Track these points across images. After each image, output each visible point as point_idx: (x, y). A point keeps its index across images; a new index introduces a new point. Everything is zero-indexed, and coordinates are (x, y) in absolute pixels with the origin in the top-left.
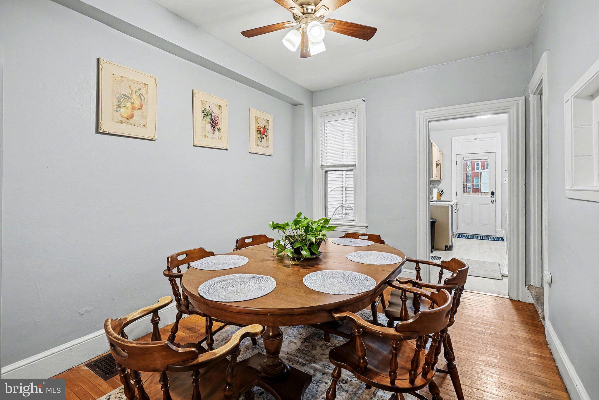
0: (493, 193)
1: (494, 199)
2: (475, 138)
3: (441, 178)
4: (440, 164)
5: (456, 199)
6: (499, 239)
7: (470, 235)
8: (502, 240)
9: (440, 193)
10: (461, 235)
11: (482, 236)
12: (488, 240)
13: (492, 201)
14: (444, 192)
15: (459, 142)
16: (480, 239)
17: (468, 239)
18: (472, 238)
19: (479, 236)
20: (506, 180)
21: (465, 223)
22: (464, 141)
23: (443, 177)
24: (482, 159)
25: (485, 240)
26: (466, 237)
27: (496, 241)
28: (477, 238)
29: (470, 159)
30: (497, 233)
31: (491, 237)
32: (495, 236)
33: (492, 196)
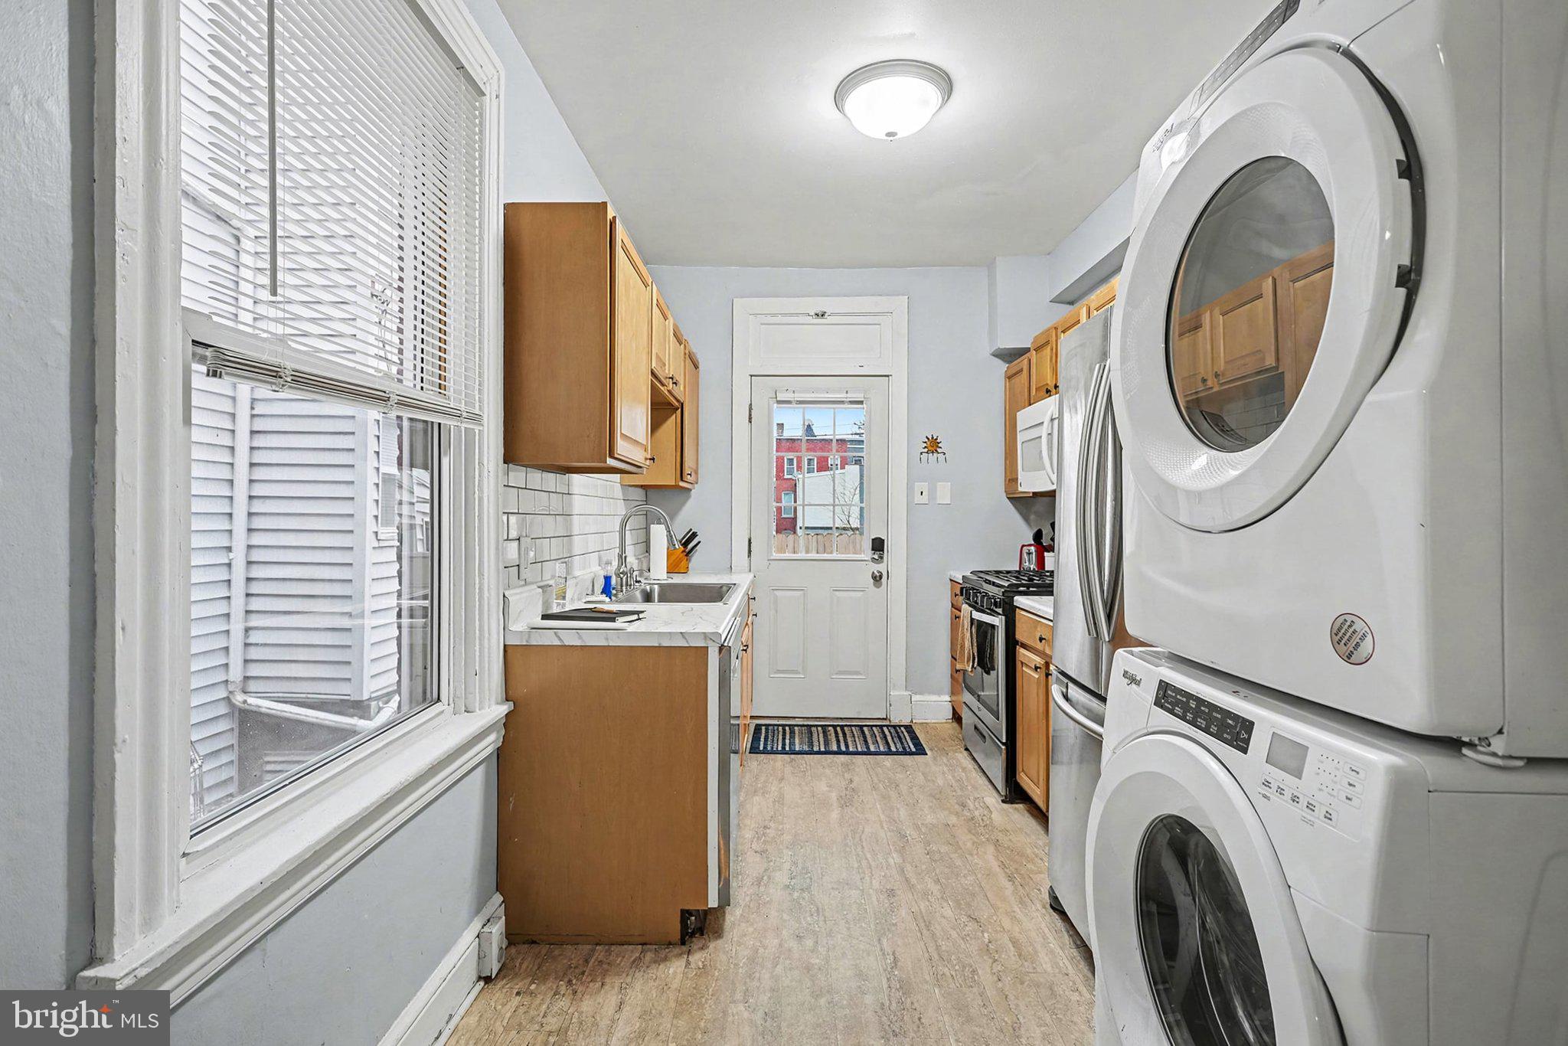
0: (878, 545)
1: (881, 567)
2: (819, 310)
3: (685, 474)
4: (682, 404)
5: (747, 569)
6: (902, 736)
7: (799, 723)
8: (915, 745)
9: (685, 545)
10: (763, 728)
11: (842, 727)
12: (868, 753)
13: (874, 577)
14: (699, 542)
15: (762, 324)
16: (839, 746)
17: (793, 756)
18: (806, 748)
19: (830, 728)
20: (922, 493)
21: (779, 672)
22: (778, 320)
23: (696, 473)
24: (845, 399)
25: (856, 754)
26: (784, 744)
27: (897, 753)
28: (825, 748)
29: (799, 396)
30: (890, 705)
31: (874, 728)
32: (883, 719)
33: (876, 557)
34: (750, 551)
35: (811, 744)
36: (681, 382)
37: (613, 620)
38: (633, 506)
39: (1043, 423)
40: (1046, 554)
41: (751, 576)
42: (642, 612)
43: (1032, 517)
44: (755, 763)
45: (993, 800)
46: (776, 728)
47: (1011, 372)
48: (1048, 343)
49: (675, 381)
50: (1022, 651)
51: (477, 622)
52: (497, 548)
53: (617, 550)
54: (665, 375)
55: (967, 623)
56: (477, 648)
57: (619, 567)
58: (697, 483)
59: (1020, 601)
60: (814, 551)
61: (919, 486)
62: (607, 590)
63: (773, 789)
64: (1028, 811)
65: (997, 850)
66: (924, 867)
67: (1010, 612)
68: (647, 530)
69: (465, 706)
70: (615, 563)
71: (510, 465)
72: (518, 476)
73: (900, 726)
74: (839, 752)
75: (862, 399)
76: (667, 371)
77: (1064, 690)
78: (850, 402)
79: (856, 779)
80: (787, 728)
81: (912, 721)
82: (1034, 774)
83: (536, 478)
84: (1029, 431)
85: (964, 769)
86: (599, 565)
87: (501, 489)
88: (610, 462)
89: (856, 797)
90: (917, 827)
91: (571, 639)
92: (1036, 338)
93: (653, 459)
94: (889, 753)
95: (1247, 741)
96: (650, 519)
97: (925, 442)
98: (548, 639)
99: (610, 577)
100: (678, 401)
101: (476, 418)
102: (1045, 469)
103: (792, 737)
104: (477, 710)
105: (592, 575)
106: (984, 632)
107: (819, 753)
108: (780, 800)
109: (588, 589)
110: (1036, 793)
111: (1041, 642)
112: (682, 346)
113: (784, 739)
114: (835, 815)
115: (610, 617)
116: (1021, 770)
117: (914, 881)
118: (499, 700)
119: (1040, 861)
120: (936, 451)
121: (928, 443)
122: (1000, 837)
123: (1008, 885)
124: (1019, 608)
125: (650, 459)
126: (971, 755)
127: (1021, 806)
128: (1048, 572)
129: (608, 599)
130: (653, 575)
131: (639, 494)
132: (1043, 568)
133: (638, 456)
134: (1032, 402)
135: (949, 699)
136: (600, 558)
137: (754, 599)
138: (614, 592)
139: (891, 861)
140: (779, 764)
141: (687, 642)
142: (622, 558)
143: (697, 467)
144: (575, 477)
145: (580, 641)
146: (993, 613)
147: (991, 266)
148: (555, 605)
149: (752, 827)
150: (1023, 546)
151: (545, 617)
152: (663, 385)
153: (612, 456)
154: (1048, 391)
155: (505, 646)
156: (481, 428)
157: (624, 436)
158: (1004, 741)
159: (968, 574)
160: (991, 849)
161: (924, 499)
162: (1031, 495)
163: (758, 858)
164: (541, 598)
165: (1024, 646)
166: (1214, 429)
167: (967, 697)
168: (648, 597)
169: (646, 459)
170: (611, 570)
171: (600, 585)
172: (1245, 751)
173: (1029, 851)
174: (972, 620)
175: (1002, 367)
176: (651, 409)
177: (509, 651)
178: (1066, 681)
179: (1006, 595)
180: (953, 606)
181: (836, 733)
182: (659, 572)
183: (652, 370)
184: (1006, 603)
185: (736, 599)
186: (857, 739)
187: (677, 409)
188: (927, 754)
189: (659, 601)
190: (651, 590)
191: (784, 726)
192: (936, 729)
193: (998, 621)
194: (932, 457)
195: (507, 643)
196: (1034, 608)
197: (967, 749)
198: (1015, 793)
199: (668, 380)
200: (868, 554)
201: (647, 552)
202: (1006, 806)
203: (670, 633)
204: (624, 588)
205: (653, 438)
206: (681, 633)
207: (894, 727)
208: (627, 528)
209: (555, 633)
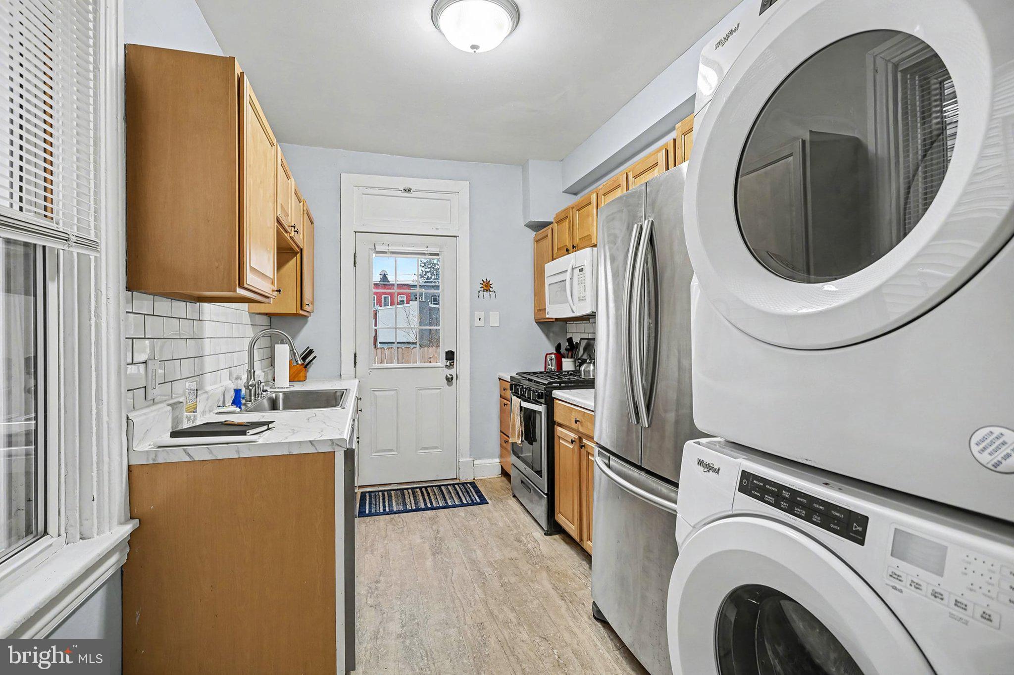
0: (450, 356)
1: (452, 372)
2: (408, 186)
3: (304, 305)
4: (302, 249)
5: (353, 376)
6: (468, 490)
7: (394, 488)
8: (479, 497)
9: (304, 359)
10: (367, 494)
11: (426, 488)
12: (447, 507)
13: (447, 379)
14: (315, 357)
15: (363, 194)
16: (426, 504)
17: (392, 516)
18: (401, 508)
19: (418, 490)
20: (480, 319)
21: (378, 451)
22: (376, 191)
23: (312, 304)
24: (426, 252)
25: (439, 509)
26: (384, 506)
27: (468, 505)
28: (415, 507)
29: (393, 248)
30: (459, 469)
31: (449, 487)
32: (455, 479)
33: (448, 364)
34: (355, 363)
35: (405, 504)
36: (301, 231)
37: (244, 433)
38: (259, 331)
39: (567, 270)
40: (563, 359)
41: (357, 381)
42: (272, 422)
43: (551, 334)
44: (363, 525)
45: (538, 534)
46: (377, 493)
47: (539, 237)
48: (567, 217)
49: (296, 230)
50: (559, 429)
51: (94, 449)
52: (119, 373)
53: (246, 367)
54: (289, 225)
55: (517, 410)
56: (95, 474)
57: (249, 379)
58: (313, 312)
59: (556, 393)
60: (395, 360)
61: (478, 314)
62: (236, 402)
63: (380, 546)
64: (563, 540)
65: (548, 574)
66: (501, 598)
67: (550, 403)
68: (272, 349)
69: (80, 533)
70: (245, 377)
71: (134, 293)
72: (144, 303)
73: (466, 483)
74: (427, 509)
75: (438, 252)
76: (290, 220)
77: (607, 462)
78: (430, 254)
79: (441, 529)
80: (386, 493)
81: (474, 479)
82: (570, 515)
83: (163, 306)
84: (554, 277)
85: (515, 512)
86: (230, 380)
87: (123, 315)
88: (241, 292)
89: (443, 544)
90: (490, 564)
91: (201, 454)
92: (557, 215)
93: (279, 291)
94: (462, 505)
95: (863, 534)
96: (274, 340)
97: (482, 284)
98: (179, 456)
99: (240, 390)
100: (298, 247)
101: (92, 245)
102: (568, 302)
103: (390, 500)
104: (95, 535)
105: (223, 389)
106: (529, 417)
107: (412, 511)
108: (385, 556)
109: (219, 401)
110: (572, 529)
111: (576, 423)
112: (301, 204)
113: (384, 502)
114: (429, 563)
115: (241, 429)
116: (558, 512)
117: (496, 612)
118: (123, 520)
119: (579, 580)
120: (490, 290)
121: (484, 287)
122: (549, 563)
123: (562, 603)
124: (556, 398)
125: (276, 291)
126: (518, 500)
127: (557, 537)
128: (565, 371)
129: (238, 409)
130: (278, 383)
131: (265, 320)
132: (562, 369)
133: (266, 287)
134: (554, 258)
135: (499, 461)
136: (230, 374)
137: (361, 399)
138: (243, 401)
139: (477, 597)
140: (382, 524)
141: (316, 449)
142: (251, 373)
143: (313, 301)
144: (206, 306)
145: (211, 455)
146: (536, 402)
147: (523, 165)
148: (185, 420)
149: (366, 583)
150: (547, 354)
151: (174, 434)
152: (287, 232)
153: (241, 286)
154: (567, 250)
155: (129, 466)
156: (98, 255)
157: (252, 269)
158: (546, 492)
159: (514, 375)
160: (544, 574)
161: (481, 323)
162: (554, 320)
163: (373, 612)
164: (171, 416)
165: (560, 425)
166: (778, 263)
167: (513, 459)
168: (274, 405)
169: (273, 291)
170: (241, 384)
171: (230, 397)
172: (862, 543)
173: (570, 572)
174: (521, 407)
175: (533, 234)
176: (277, 252)
177: (135, 472)
178: (608, 455)
179: (548, 390)
180: (501, 396)
181: (422, 493)
182: (283, 382)
183: (277, 217)
184: (548, 396)
185: (350, 402)
186: (438, 497)
187: (297, 253)
188: (488, 503)
189: (284, 408)
190: (276, 397)
191: (383, 491)
192: (490, 483)
193: (541, 408)
194: (487, 294)
195: (131, 463)
196: (569, 399)
197: (514, 496)
198: (554, 528)
199: (290, 228)
200: (443, 362)
201: (271, 365)
202: (548, 538)
203: (300, 442)
204: (253, 397)
205: (278, 274)
206: (310, 441)
207: (463, 484)
208: (255, 347)
209: (184, 450)
